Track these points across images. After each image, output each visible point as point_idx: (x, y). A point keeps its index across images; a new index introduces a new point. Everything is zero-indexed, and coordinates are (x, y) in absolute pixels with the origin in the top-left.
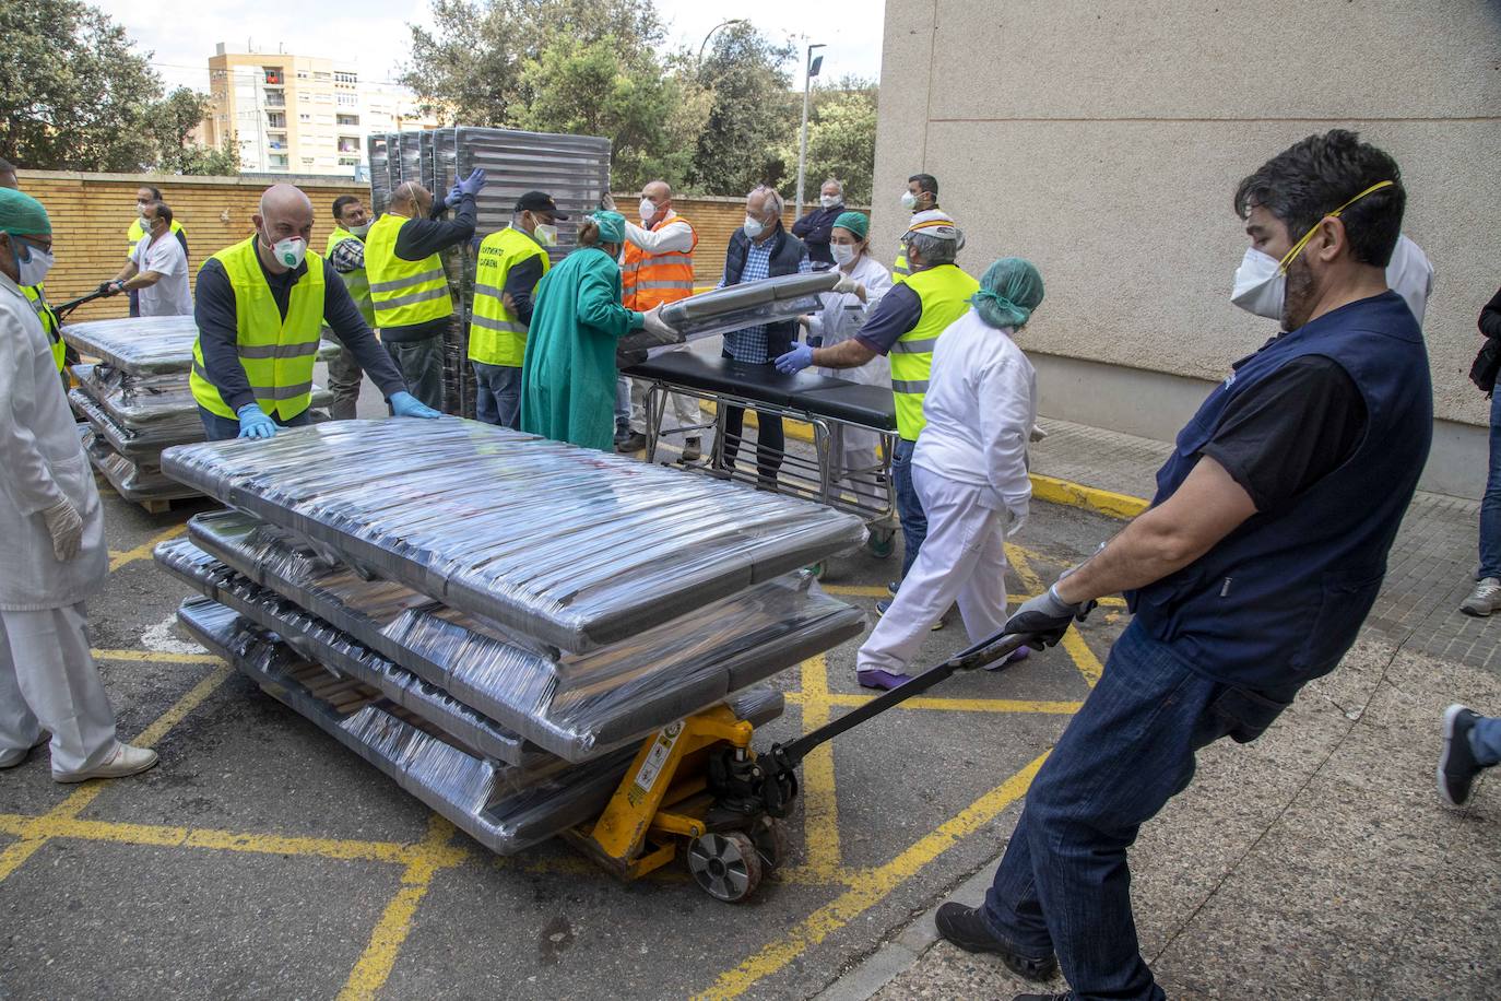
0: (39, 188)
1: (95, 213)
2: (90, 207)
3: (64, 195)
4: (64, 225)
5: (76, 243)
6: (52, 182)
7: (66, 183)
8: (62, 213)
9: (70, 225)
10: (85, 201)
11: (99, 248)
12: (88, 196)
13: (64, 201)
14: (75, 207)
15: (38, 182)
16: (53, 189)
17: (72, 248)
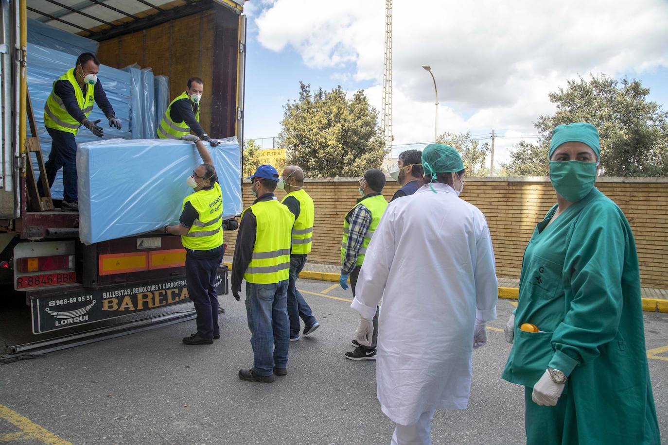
0: (482, 187)
1: (513, 204)
2: (510, 200)
3: (496, 191)
4: (493, 211)
5: (498, 223)
6: (490, 184)
7: (497, 184)
8: (493, 203)
9: (496, 211)
10: (508, 196)
11: (512, 227)
12: (511, 192)
13: (495, 195)
14: (501, 200)
15: (482, 184)
16: (490, 188)
17: (495, 226)
